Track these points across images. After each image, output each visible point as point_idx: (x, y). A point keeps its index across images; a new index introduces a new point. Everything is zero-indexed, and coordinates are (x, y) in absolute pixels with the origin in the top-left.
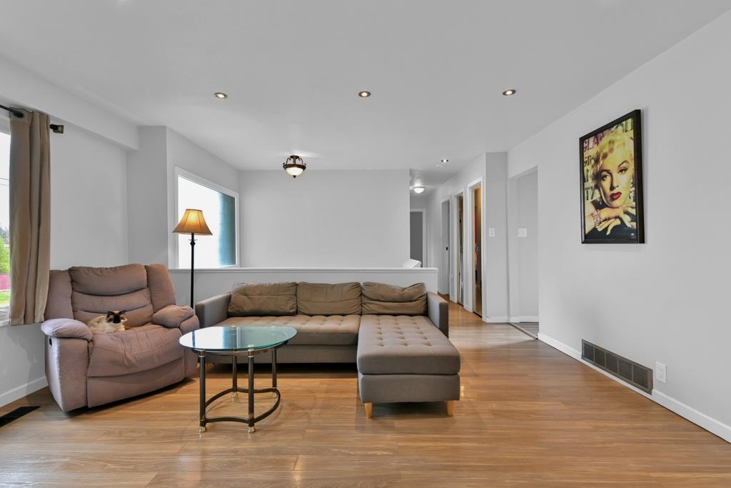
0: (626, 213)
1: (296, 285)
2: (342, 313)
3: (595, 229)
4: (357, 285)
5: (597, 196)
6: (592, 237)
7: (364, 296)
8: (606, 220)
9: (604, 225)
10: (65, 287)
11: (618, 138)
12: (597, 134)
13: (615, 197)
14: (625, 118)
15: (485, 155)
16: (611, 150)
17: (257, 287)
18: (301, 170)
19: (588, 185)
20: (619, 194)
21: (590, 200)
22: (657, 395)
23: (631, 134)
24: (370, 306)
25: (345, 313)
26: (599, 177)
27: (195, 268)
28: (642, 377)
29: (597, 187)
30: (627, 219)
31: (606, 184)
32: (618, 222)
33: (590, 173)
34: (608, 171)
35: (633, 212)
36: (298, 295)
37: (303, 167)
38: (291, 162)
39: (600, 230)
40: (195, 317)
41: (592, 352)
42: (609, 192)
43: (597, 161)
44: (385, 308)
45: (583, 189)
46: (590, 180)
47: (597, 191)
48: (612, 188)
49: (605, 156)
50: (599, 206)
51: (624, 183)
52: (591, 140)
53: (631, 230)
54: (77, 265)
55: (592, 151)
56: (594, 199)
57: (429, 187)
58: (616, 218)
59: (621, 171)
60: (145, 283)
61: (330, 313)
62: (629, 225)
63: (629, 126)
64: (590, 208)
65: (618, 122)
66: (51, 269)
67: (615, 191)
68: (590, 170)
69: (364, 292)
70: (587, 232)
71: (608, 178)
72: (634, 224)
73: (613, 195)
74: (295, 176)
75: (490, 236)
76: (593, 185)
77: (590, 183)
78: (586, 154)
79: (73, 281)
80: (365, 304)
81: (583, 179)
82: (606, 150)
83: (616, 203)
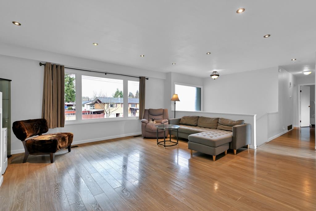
1: (199, 117)
7: (218, 123)
10: (147, 113)
17: (187, 117)
18: (217, 76)
24: (220, 126)
25: (211, 128)
27: (176, 110)
36: (198, 120)
37: (218, 75)
38: (214, 74)
40: (168, 122)
44: (223, 127)
54: (150, 108)
60: (162, 113)
66: (145, 109)
69: (219, 121)
74: (215, 79)
79: (149, 112)
80: (218, 125)
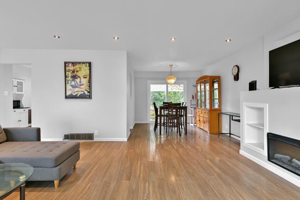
0: (86, 90)
3: (71, 94)
6: (70, 97)
8: (77, 92)
11: (83, 67)
12: (74, 63)
13: (81, 85)
14: (86, 63)
16: (80, 70)
20: (83, 84)
22: (95, 139)
23: (88, 68)
26: (74, 77)
28: (90, 136)
29: (73, 80)
30: (86, 92)
32: (82, 93)
33: (70, 75)
34: (79, 77)
35: (88, 90)
39: (74, 95)
41: (69, 137)
42: (79, 83)
43: (73, 72)
45: (66, 80)
47: (73, 82)
49: (77, 71)
50: (74, 87)
52: (71, 64)
56: (72, 84)
58: (82, 91)
59: (84, 78)
62: (86, 94)
63: (87, 66)
64: (69, 87)
65: (83, 62)
67: (81, 83)
70: (67, 95)
71: (79, 79)
72: (88, 94)
76: (71, 79)
77: (69, 78)
78: (67, 68)
81: (66, 77)
82: (78, 69)
83: (82, 87)
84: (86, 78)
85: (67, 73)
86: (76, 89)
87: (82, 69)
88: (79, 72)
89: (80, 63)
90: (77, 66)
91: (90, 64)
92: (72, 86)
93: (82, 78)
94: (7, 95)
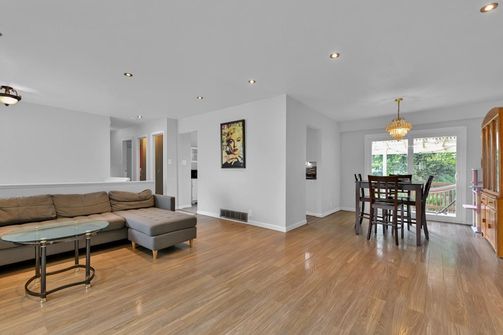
0: (239, 157)
1: (52, 196)
2: (98, 212)
3: (227, 162)
4: (105, 193)
5: (228, 149)
6: (225, 166)
7: (113, 200)
8: (231, 159)
9: (231, 161)
11: (237, 128)
12: (229, 124)
13: (235, 150)
14: (240, 121)
15: (166, 119)
16: (234, 132)
18: (15, 100)
19: (223, 144)
20: (237, 149)
21: (225, 150)
22: (250, 222)
23: (242, 128)
24: (118, 205)
25: (101, 212)
26: (229, 141)
28: (243, 217)
29: (228, 145)
30: (240, 159)
31: (232, 145)
32: (236, 160)
33: (225, 139)
34: (233, 140)
35: (242, 156)
36: (55, 204)
37: (19, 98)
38: (3, 91)
39: (229, 163)
41: (225, 213)
42: (233, 148)
43: (228, 135)
45: (222, 145)
46: (225, 142)
47: (228, 147)
48: (234, 147)
49: (232, 134)
50: (229, 153)
51: (239, 145)
52: (226, 126)
53: (241, 163)
55: (226, 130)
56: (227, 150)
57: (113, 129)
58: (236, 158)
59: (238, 141)
61: (89, 214)
62: (240, 161)
63: (241, 125)
64: (225, 154)
65: (237, 122)
67: (235, 148)
68: (225, 138)
69: (111, 197)
70: (223, 163)
71: (233, 143)
72: (242, 161)
73: (234, 150)
74: (7, 105)
75: (169, 163)
76: (226, 144)
77: (225, 143)
78: (223, 131)
80: (113, 205)
81: (222, 142)
82: (232, 131)
83: (236, 153)
84: (240, 141)
85: (223, 137)
86: (231, 156)
87: (236, 130)
88: (233, 134)
89: (233, 122)
90: (232, 127)
91: (243, 121)
92: (227, 152)
93: (236, 142)
94: (185, 164)
